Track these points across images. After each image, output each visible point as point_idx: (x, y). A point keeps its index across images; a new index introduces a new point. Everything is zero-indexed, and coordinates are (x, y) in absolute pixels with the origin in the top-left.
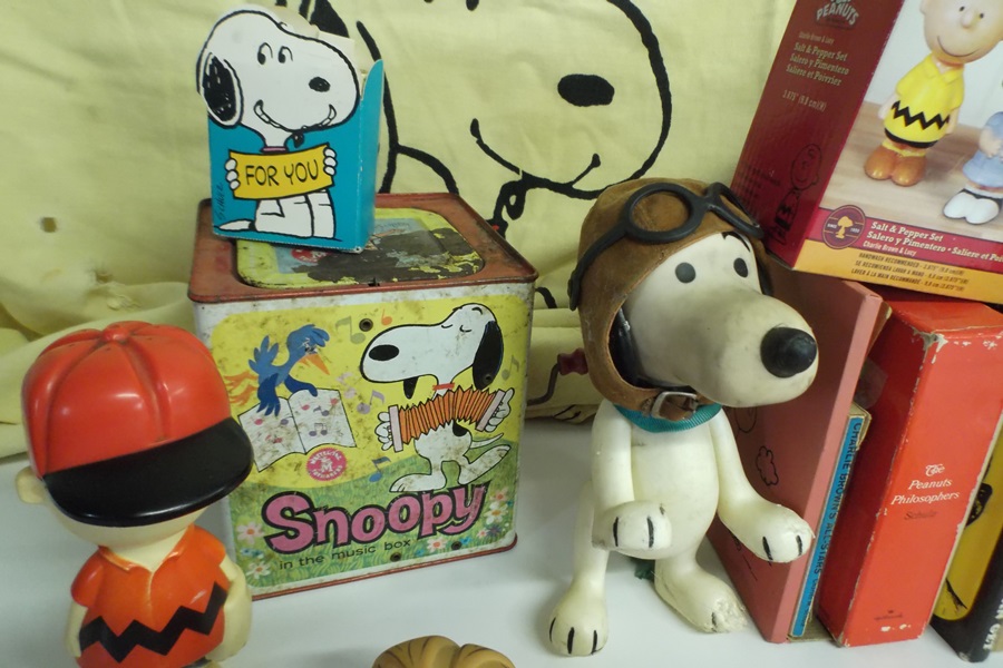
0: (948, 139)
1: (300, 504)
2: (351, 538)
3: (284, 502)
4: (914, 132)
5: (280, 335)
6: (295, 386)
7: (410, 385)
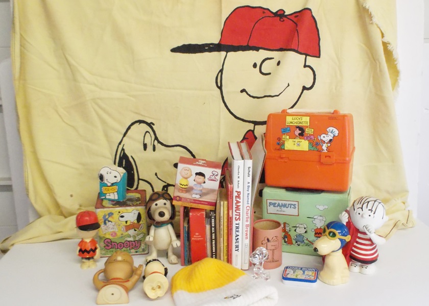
0: (189, 187)
1: (109, 241)
2: (118, 248)
3: (107, 240)
4: (183, 187)
5: (107, 213)
6: (109, 221)
7: (126, 222)
